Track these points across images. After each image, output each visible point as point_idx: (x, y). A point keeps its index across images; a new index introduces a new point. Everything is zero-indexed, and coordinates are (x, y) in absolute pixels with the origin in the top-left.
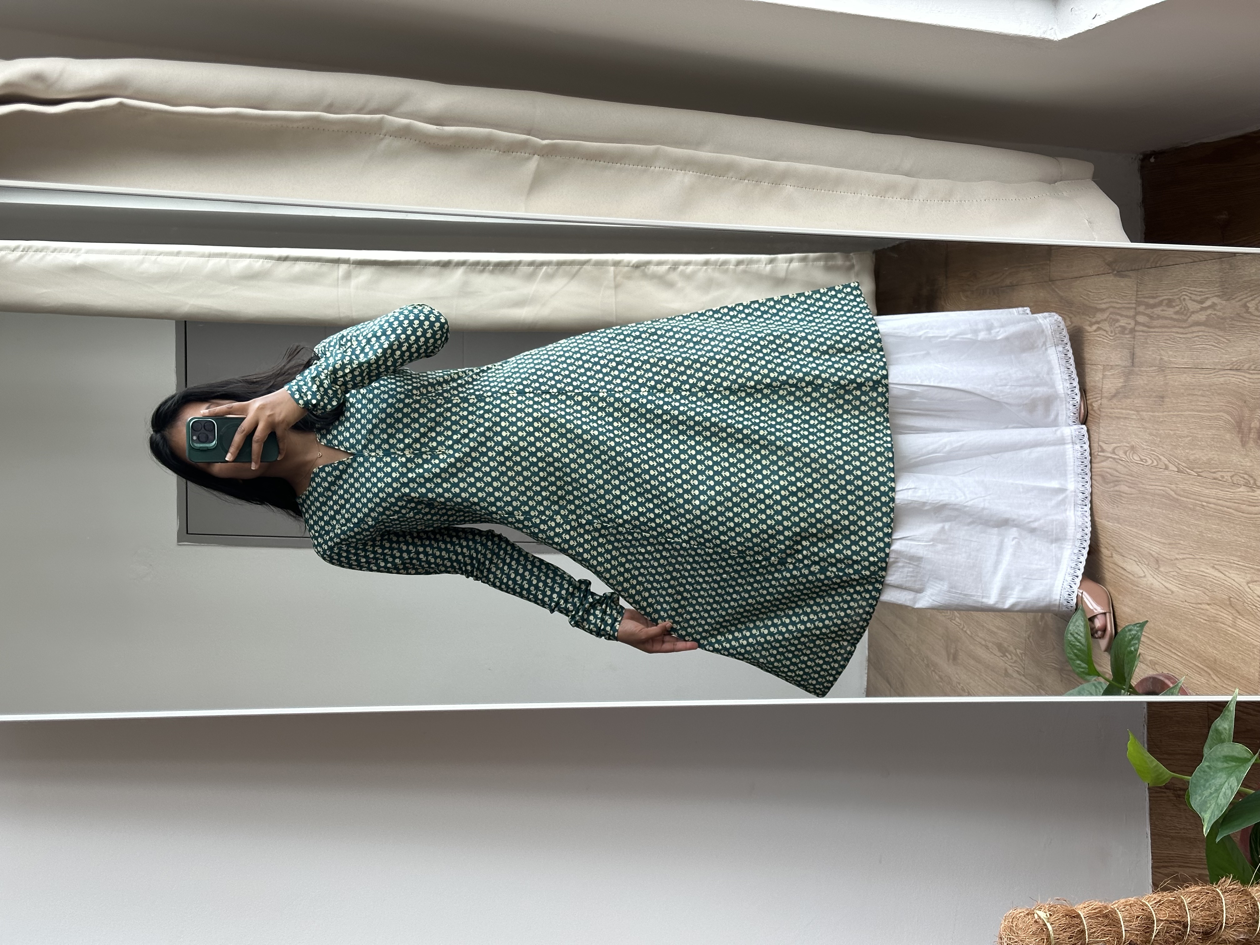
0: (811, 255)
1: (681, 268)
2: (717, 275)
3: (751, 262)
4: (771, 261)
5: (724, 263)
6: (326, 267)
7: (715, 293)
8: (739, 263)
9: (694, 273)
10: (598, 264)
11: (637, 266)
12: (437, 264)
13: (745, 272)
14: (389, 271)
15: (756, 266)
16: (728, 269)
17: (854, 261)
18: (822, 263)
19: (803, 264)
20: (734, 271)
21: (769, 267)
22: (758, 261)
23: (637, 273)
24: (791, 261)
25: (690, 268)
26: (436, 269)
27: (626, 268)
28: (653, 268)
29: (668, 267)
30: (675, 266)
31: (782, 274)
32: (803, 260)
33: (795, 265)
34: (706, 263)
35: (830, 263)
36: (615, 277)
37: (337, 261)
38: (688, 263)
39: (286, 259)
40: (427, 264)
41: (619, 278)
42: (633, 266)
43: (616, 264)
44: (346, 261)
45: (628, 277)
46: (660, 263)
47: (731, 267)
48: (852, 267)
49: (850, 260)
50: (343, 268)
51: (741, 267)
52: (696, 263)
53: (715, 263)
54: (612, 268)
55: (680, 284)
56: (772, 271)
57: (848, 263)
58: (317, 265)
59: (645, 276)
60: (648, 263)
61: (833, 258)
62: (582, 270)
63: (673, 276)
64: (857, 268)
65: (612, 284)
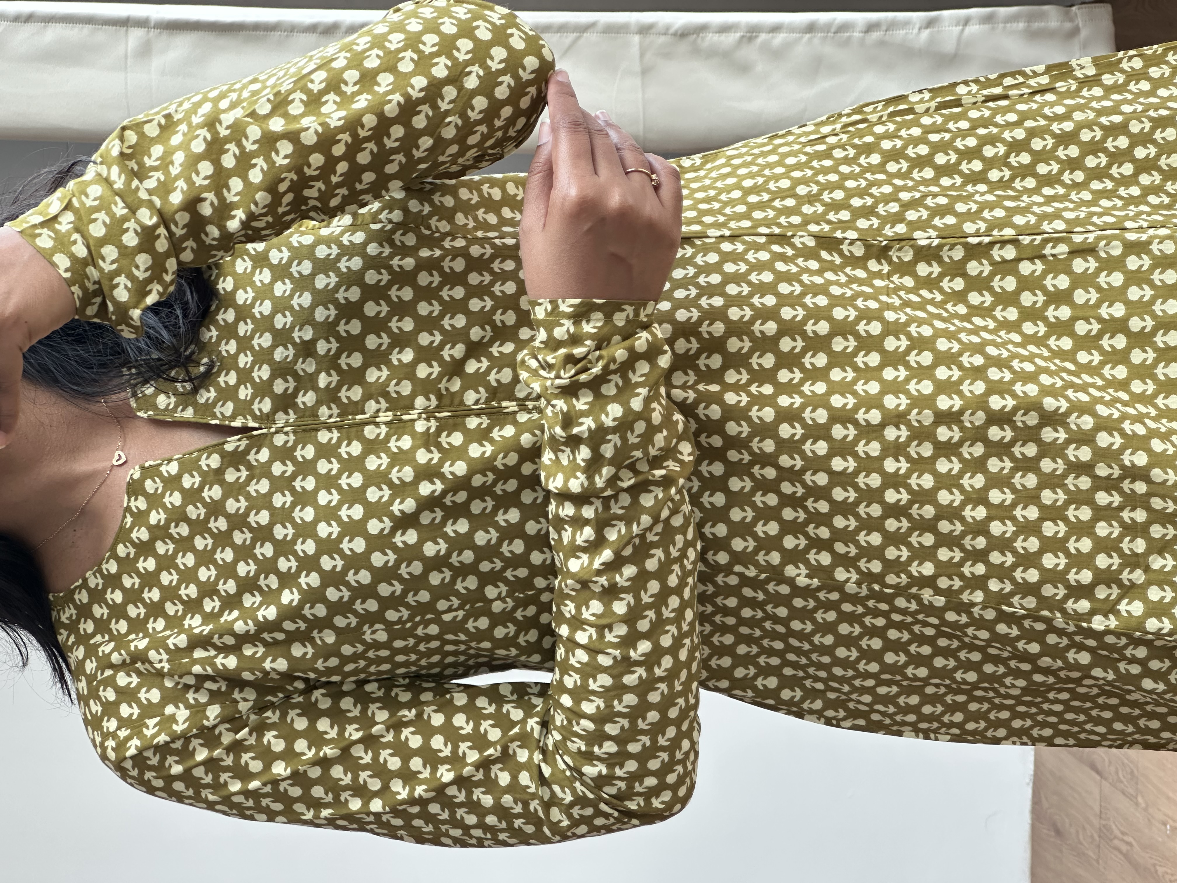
0: (1003, 11)
1: (763, 37)
2: (829, 50)
3: (892, 25)
4: (930, 24)
5: (844, 27)
6: (103, 35)
7: (825, 84)
8: (870, 27)
9: (787, 46)
10: (610, 30)
11: (683, 34)
12: (312, 28)
13: (882, 43)
14: (222, 41)
15: (902, 32)
16: (849, 38)
17: (1080, 22)
18: (1021, 25)
19: (986, 27)
20: (862, 42)
21: (925, 34)
22: (906, 24)
23: (684, 46)
24: (967, 21)
25: (780, 38)
26: (312, 38)
27: (662, 39)
28: (711, 38)
29: (738, 35)
30: (753, 31)
31: (949, 46)
32: (988, 19)
33: (973, 29)
34: (811, 28)
35: (1036, 25)
36: (642, 55)
37: (125, 23)
38: (776, 29)
39: (29, 18)
40: (293, 29)
41: (648, 56)
42: (675, 34)
43: (645, 30)
44: (142, 23)
45: (666, 55)
46: (725, 29)
47: (857, 34)
48: (1074, 32)
49: (1071, 20)
50: (136, 35)
51: (875, 35)
52: (792, 29)
53: (827, 27)
54: (636, 38)
55: (760, 67)
56: (931, 40)
57: (1068, 25)
58: (87, 29)
59: (696, 52)
60: (703, 28)
61: (1042, 16)
62: (582, 41)
63: (749, 53)
64: (1084, 33)
65: (637, 68)
